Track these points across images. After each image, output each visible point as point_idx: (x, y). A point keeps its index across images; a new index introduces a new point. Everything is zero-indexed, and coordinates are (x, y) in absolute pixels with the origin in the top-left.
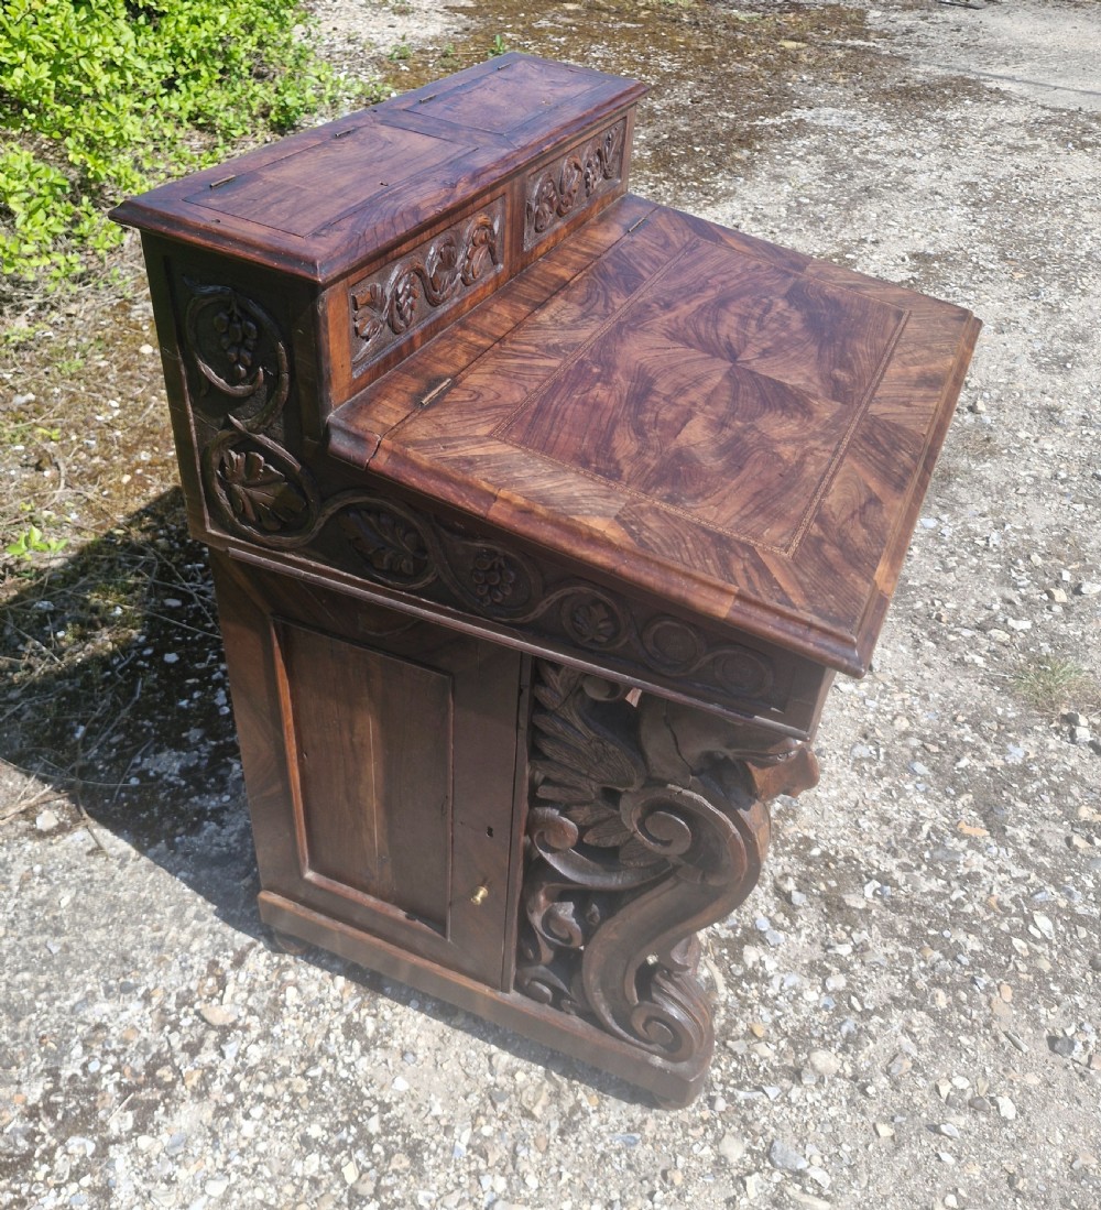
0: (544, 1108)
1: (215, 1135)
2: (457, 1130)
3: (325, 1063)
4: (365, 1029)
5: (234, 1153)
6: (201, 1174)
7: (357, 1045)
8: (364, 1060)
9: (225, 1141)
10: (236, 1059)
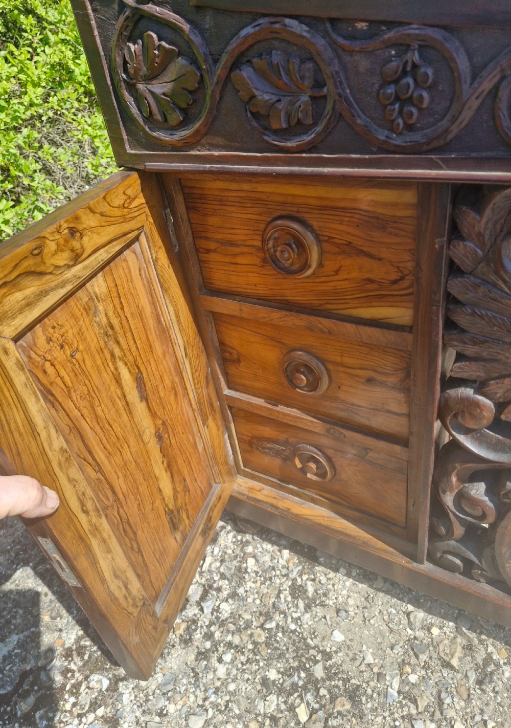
0: (460, 659)
1: (196, 674)
2: (388, 678)
3: (278, 617)
4: (306, 591)
5: (211, 691)
6: (185, 709)
7: (301, 604)
8: (307, 616)
9: (204, 681)
10: (212, 614)
